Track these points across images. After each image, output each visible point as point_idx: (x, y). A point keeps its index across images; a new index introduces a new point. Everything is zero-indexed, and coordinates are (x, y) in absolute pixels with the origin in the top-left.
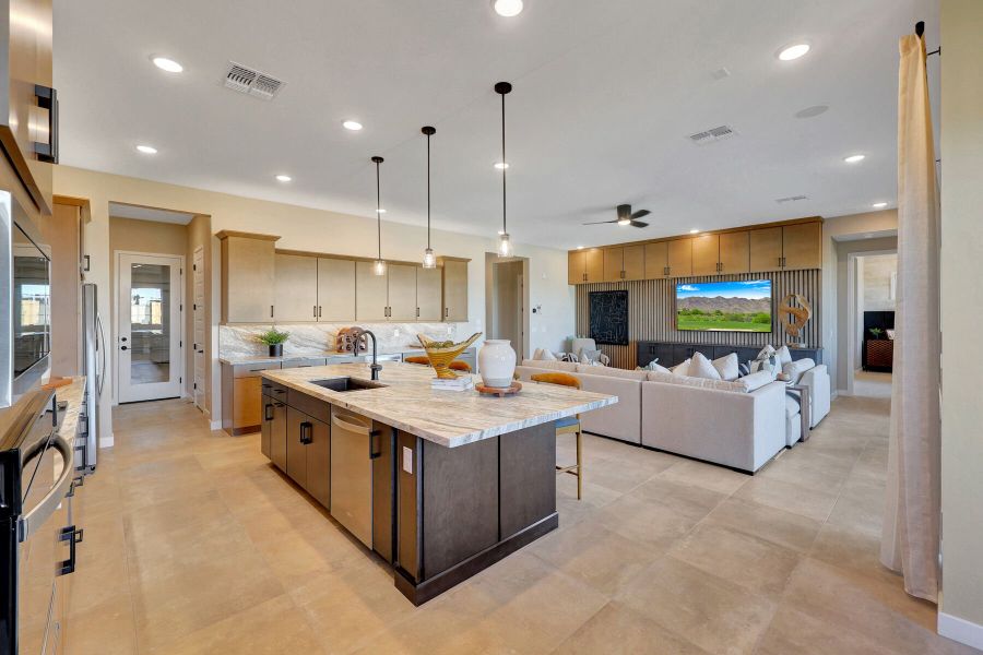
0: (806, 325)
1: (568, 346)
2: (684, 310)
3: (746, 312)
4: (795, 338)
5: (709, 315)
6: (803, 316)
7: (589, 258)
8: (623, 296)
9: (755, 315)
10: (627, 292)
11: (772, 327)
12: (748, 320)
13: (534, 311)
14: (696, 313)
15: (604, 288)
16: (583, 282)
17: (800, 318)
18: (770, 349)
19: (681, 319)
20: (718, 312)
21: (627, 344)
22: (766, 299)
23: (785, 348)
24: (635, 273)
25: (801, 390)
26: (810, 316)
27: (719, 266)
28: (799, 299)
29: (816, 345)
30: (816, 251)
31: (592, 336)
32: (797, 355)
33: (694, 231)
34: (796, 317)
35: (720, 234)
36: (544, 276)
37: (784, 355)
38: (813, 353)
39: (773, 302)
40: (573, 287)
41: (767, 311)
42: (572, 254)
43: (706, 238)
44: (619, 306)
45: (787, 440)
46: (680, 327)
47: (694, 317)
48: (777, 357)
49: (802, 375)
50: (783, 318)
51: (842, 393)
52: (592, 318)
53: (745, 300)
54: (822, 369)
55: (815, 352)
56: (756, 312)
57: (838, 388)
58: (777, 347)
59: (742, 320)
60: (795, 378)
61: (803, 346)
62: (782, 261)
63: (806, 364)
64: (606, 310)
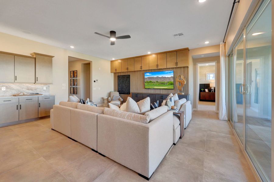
0: (184, 86)
1: (109, 95)
2: (147, 81)
3: (166, 81)
4: (181, 91)
5: (154, 82)
6: (183, 83)
7: (117, 63)
8: (128, 77)
9: (168, 82)
10: (129, 75)
11: (174, 87)
12: (166, 84)
13: (95, 81)
14: (150, 82)
15: (122, 74)
16: (115, 72)
17: (182, 84)
18: (172, 95)
19: (146, 84)
20: (157, 82)
21: (130, 94)
22: (172, 77)
23: (176, 94)
24: (131, 69)
25: (180, 114)
26: (185, 83)
27: (157, 65)
28: (182, 77)
29: (187, 93)
30: (187, 60)
31: (119, 91)
32: (180, 97)
33: (149, 53)
34: (181, 83)
35: (157, 54)
36: (99, 69)
37: (176, 97)
38: (186, 96)
39: (174, 78)
40: (113, 74)
41: (172, 81)
42: (112, 62)
43: (154, 56)
44: (127, 80)
45: (174, 141)
46: (146, 87)
47: (150, 83)
48: (172, 98)
49: (182, 106)
50: (177, 84)
51: (195, 109)
52: (119, 85)
53: (165, 77)
54: (189, 102)
55: (187, 96)
56: (169, 81)
57: (194, 108)
58: (174, 94)
59: (164, 84)
60: (179, 108)
61: (183, 94)
62: (177, 64)
63: (183, 101)
64: (123, 82)
